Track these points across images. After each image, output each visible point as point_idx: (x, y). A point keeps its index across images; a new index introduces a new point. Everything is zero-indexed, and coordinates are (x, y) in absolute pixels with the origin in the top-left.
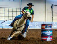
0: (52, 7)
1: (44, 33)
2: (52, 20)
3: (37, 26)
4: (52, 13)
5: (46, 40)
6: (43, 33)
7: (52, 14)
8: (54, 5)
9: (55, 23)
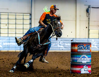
0: (87, 11)
1: (75, 59)
2: (89, 34)
3: (62, 46)
4: (89, 21)
5: (79, 72)
6: (73, 58)
7: (89, 23)
8: (91, 6)
9: (93, 40)
